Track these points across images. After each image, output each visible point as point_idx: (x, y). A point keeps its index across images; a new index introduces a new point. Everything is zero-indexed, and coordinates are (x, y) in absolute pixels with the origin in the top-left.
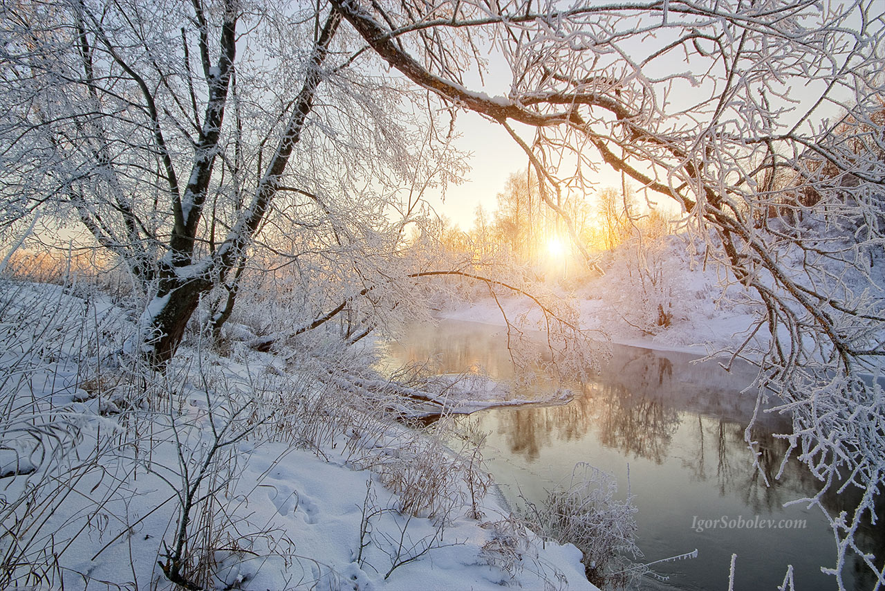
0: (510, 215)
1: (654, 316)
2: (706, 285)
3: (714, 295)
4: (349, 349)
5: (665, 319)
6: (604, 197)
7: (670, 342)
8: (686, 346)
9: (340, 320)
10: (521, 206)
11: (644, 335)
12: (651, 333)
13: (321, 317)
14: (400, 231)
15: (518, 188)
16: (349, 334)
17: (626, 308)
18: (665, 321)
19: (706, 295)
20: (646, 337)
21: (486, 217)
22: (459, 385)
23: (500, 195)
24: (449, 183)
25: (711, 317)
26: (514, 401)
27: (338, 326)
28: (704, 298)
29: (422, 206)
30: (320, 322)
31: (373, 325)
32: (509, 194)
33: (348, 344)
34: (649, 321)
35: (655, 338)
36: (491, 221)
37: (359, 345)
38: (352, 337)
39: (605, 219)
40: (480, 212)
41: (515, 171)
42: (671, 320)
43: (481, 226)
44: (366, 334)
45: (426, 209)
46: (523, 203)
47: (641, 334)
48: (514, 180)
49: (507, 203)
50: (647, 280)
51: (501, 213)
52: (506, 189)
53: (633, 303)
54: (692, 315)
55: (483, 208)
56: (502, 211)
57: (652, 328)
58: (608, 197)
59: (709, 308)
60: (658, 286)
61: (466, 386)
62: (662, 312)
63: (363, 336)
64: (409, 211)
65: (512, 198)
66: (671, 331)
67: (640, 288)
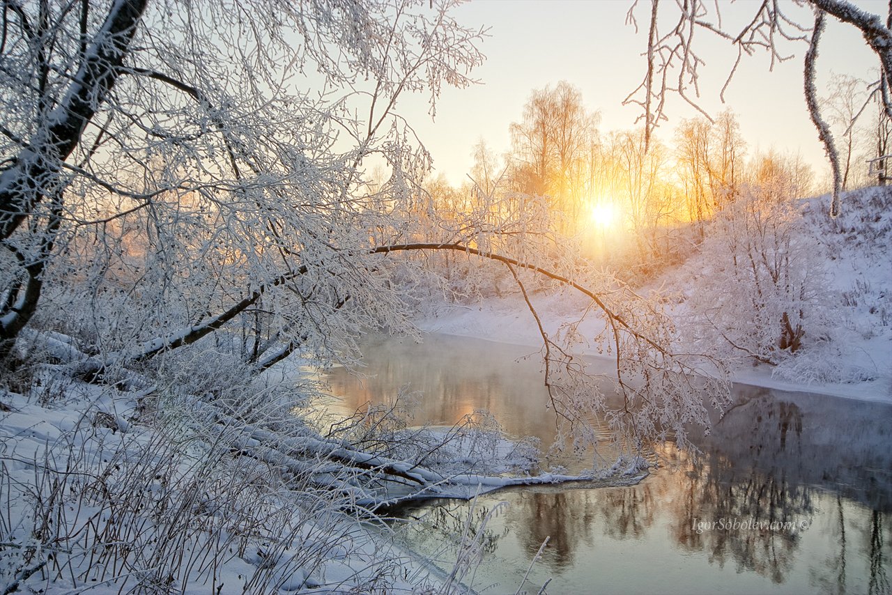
0: (531, 159)
1: (776, 333)
2: (858, 283)
3: (871, 300)
4: (255, 380)
5: (792, 337)
6: (689, 133)
7: (801, 377)
8: (827, 385)
9: (241, 330)
10: (550, 146)
11: (756, 365)
12: (767, 361)
13: (206, 322)
14: (355, 166)
15: (546, 114)
16: (256, 353)
17: (726, 319)
18: (791, 341)
19: (857, 299)
20: (759, 368)
21: (491, 163)
22: (451, 446)
23: (515, 127)
24: (444, 82)
25: (869, 336)
26: (545, 477)
27: (237, 340)
28: (855, 304)
29: (394, 126)
30: (204, 332)
31: (299, 339)
32: (531, 124)
33: (253, 372)
34: (765, 341)
35: (775, 370)
36: (498, 169)
37: (274, 374)
38: (262, 359)
39: (689, 170)
40: (481, 154)
41: (541, 88)
42: (802, 340)
43: (483, 176)
44: (286, 354)
45: (401, 131)
46: (554, 140)
47: (751, 363)
48: (539, 102)
49: (527, 140)
50: (763, 271)
51: (516, 156)
52: (526, 116)
53: (739, 310)
54: (836, 331)
55: (487, 147)
56: (519, 152)
57: (771, 353)
58: (696, 133)
59: (865, 321)
60: (781, 282)
61: (463, 449)
62: (788, 326)
63: (280, 357)
64: (370, 134)
65: (535, 132)
66: (803, 359)
67: (750, 286)
